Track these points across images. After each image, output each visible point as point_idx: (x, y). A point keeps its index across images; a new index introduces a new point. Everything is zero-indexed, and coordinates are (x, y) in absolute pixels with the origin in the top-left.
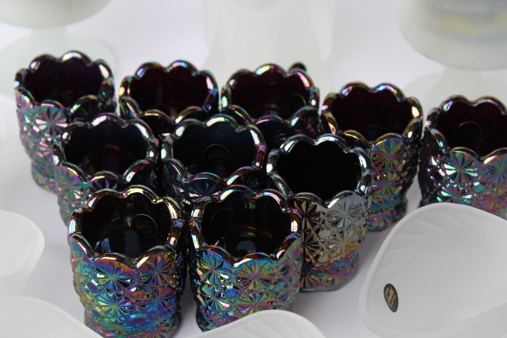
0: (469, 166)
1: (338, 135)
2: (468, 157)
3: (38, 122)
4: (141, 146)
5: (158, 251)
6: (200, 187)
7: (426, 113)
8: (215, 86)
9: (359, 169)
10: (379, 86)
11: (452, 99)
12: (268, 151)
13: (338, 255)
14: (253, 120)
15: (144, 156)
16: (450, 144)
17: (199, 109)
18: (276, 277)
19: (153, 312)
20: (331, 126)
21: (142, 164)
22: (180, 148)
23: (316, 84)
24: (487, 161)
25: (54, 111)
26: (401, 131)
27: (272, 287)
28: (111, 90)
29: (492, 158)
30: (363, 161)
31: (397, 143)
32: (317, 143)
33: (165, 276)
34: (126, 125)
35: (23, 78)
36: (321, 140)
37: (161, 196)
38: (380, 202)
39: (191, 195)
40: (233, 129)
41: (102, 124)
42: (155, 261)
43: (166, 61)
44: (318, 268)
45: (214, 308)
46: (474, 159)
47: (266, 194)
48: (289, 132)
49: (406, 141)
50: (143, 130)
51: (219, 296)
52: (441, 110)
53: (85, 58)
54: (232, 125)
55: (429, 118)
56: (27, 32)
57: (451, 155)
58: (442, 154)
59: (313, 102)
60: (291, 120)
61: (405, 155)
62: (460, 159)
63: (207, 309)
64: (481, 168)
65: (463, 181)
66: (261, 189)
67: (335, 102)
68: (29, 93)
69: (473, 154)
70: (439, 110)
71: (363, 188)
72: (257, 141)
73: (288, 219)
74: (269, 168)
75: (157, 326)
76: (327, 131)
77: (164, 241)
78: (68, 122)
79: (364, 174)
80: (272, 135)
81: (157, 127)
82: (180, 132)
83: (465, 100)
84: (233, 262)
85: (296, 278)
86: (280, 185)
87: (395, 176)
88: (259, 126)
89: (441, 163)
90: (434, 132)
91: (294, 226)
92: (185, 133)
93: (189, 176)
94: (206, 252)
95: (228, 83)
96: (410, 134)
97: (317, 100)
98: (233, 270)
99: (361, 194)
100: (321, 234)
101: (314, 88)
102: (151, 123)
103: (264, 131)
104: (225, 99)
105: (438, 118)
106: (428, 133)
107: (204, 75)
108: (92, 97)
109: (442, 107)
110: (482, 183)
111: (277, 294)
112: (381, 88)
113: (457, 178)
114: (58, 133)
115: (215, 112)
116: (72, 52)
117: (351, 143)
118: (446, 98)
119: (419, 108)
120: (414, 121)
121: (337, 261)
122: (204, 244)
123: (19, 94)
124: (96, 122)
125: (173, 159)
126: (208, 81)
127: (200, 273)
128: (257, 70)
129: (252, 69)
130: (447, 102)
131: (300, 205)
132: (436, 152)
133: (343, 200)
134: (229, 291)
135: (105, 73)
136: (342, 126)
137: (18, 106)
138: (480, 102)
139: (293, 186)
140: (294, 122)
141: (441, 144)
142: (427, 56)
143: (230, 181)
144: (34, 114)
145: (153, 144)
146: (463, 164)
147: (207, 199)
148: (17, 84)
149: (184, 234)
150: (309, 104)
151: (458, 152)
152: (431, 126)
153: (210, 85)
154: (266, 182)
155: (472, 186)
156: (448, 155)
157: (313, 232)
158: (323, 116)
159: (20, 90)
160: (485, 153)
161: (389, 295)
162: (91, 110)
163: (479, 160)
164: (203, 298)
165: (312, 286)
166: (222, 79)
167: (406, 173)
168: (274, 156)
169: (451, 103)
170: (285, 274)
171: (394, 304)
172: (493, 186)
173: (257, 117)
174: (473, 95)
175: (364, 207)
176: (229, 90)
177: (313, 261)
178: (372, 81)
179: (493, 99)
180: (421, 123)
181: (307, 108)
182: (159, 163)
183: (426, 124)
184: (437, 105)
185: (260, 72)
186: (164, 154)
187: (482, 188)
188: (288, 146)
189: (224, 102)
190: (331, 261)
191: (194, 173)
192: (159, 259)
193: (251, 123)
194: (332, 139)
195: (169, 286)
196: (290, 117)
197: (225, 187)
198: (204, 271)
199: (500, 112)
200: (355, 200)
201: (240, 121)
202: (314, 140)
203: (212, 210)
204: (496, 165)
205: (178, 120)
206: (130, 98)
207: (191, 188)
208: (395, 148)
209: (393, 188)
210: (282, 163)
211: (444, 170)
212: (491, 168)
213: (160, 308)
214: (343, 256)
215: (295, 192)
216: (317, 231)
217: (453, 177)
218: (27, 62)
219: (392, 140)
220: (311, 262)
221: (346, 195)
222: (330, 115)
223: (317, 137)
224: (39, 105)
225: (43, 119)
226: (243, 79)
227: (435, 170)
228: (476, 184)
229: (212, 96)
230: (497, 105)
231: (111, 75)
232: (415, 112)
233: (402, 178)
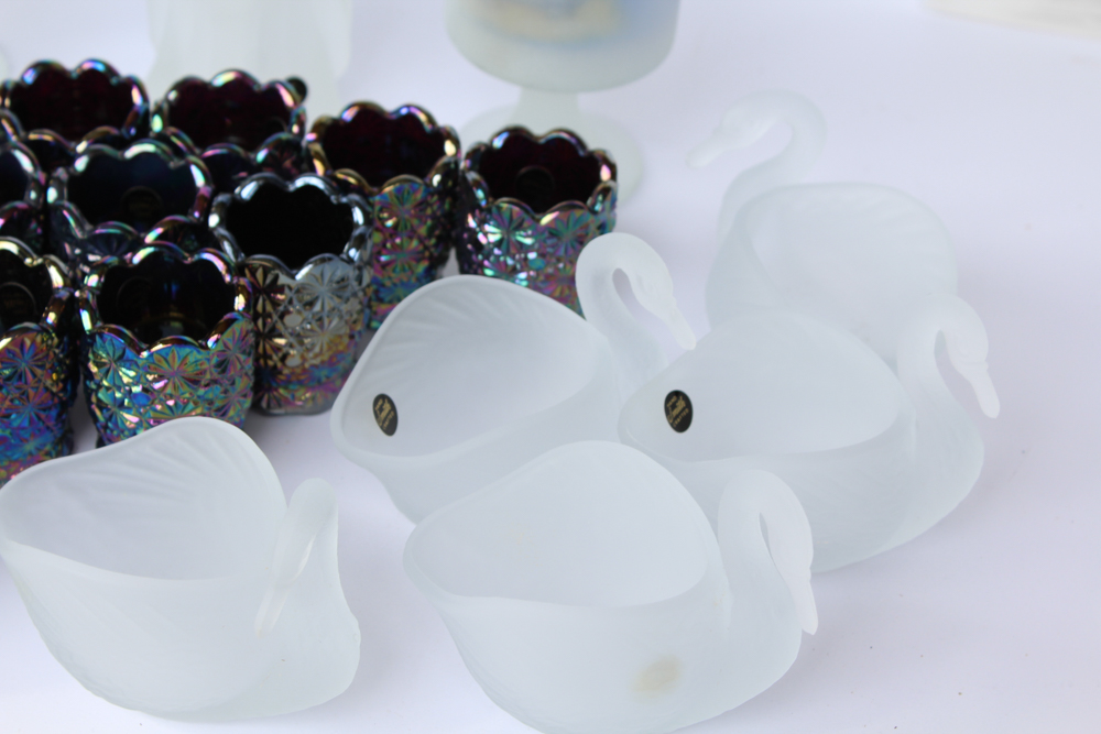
0: (519, 227)
1: (328, 178)
2: (518, 214)
4: (19, 181)
5: (27, 330)
6: (103, 244)
7: (466, 148)
8: (145, 99)
9: (352, 225)
10: (400, 109)
11: (508, 130)
12: (215, 193)
13: (316, 356)
14: (197, 151)
15: (20, 197)
16: (494, 193)
17: (114, 131)
18: (208, 376)
19: (20, 428)
20: (317, 164)
21: (15, 209)
22: (77, 188)
24: (547, 219)
26: (423, 172)
27: (201, 391)
29: (552, 216)
30: (358, 216)
31: (416, 191)
32: (292, 188)
33: (39, 372)
36: (300, 183)
37: (40, 254)
38: (395, 285)
39: (92, 258)
40: (166, 164)
42: (22, 345)
43: (72, 59)
44: (288, 376)
45: (116, 424)
46: (526, 216)
47: (206, 256)
48: (253, 169)
49: (430, 189)
50: (24, 161)
51: (121, 405)
52: (489, 145)
54: (166, 158)
55: (469, 156)
57: (494, 210)
58: (482, 209)
59: (295, 129)
60: (257, 153)
61: (429, 211)
62: (506, 216)
63: (106, 427)
64: (538, 232)
65: (513, 251)
66: (196, 251)
67: (331, 131)
69: (525, 210)
70: (486, 145)
71: (353, 253)
72: (199, 181)
73: (232, 291)
74: (214, 220)
75: (31, 454)
76: (312, 170)
77: (39, 318)
79: (357, 232)
80: (223, 174)
81: (50, 157)
82: (81, 164)
84: (139, 351)
85: (244, 383)
86: (227, 247)
87: (415, 243)
88: (207, 160)
89: (481, 223)
90: (472, 175)
91: (240, 302)
92: (88, 165)
93: (88, 227)
94: (101, 335)
95: (166, 95)
96: (436, 179)
97: (302, 125)
98: (140, 363)
99: (350, 261)
100: (287, 319)
101: (300, 111)
102: (39, 151)
103: (214, 169)
104: (158, 119)
105: (482, 157)
106: (463, 178)
107: (131, 83)
109: (492, 141)
110: (542, 255)
111: (211, 403)
112: (404, 111)
113: (504, 246)
117: (344, 188)
118: (497, 128)
119: (456, 142)
120: (446, 160)
121: (313, 366)
122: (99, 324)
125: (66, 203)
126: (135, 93)
127: (94, 369)
128: (215, 77)
130: (499, 134)
131: (253, 274)
132: (474, 206)
133: (320, 267)
134: (136, 395)
136: (333, 163)
139: (245, 245)
140: (261, 156)
141: (480, 194)
142: (482, 67)
143: (151, 237)
145: (37, 181)
146: (510, 226)
147: (113, 260)
149: (70, 310)
151: (504, 204)
152: (471, 169)
153: (137, 98)
154: (209, 240)
155: (526, 259)
156: (489, 211)
157: (275, 317)
158: (308, 150)
160: (544, 210)
161: (381, 409)
163: (533, 218)
164: (101, 409)
165: (280, 406)
166: (158, 89)
167: (433, 241)
168: (222, 204)
169: (505, 136)
170: (224, 371)
172: (559, 260)
173: (203, 143)
174: (540, 127)
175: (355, 284)
176: (166, 106)
177: (279, 365)
178: (392, 102)
179: (571, 134)
180: (456, 163)
181: (284, 136)
182: (47, 212)
183: (463, 165)
184: (485, 139)
185: (220, 81)
186: (52, 195)
187: (540, 263)
188: (247, 191)
189: (157, 124)
190: (307, 365)
191: (95, 222)
192: (28, 342)
193: (193, 153)
194: (316, 182)
195: (47, 389)
196: (255, 148)
197: (142, 245)
198: (99, 365)
199: (576, 152)
200: (335, 269)
201: (178, 152)
202: (288, 183)
203: (116, 277)
204: (560, 226)
205: (81, 147)
206: (8, 113)
207: (91, 247)
209: (413, 263)
210: (236, 214)
211: (486, 234)
212: (552, 231)
213: (31, 421)
214: (326, 357)
215: (248, 254)
216: (282, 317)
217: (499, 244)
219: (406, 186)
220: (275, 367)
221: (323, 261)
222: (318, 148)
223: (292, 179)
226: (191, 90)
227: (473, 233)
228: (532, 256)
229: (137, 114)
230: (573, 141)
232: (449, 148)
233: (426, 248)
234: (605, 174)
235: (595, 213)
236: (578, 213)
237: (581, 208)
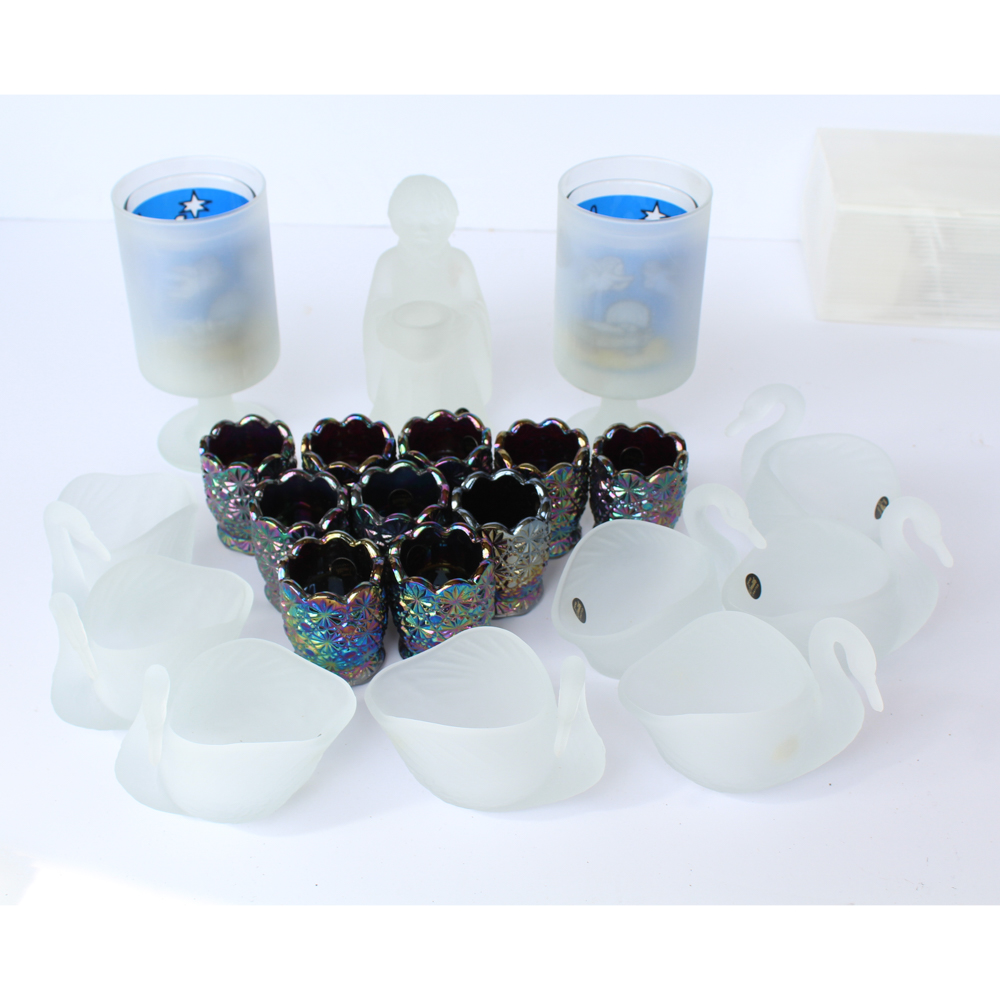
0: (637, 485)
1: (514, 469)
2: (635, 478)
3: (227, 484)
4: (330, 497)
5: (364, 586)
6: (395, 528)
7: (592, 442)
8: (391, 435)
9: (537, 497)
10: (545, 422)
11: (614, 427)
12: (451, 489)
13: (525, 579)
14: (432, 463)
15: (335, 505)
16: (617, 467)
17: (380, 457)
18: (475, 601)
19: (363, 646)
20: (506, 462)
21: (335, 512)
22: (367, 494)
23: (486, 425)
24: (652, 479)
25: (242, 472)
26: (571, 460)
27: (471, 611)
28: (291, 447)
29: (656, 477)
30: (540, 491)
31: (568, 471)
32: (495, 478)
33: (372, 610)
34: (314, 479)
35: (208, 444)
36: (499, 475)
37: (358, 539)
38: (557, 529)
39: (384, 537)
40: (414, 473)
41: (290, 479)
42: (363, 596)
43: (341, 416)
44: (508, 594)
45: (419, 637)
46: (640, 479)
47: (456, 527)
48: (467, 471)
49: (576, 470)
50: (330, 482)
51: (423, 624)
52: (605, 438)
53: (262, 419)
54: (414, 469)
55: (595, 446)
56: (194, 402)
57: (619, 477)
58: (610, 477)
59: (486, 442)
60: (468, 460)
61: (576, 483)
62: (628, 480)
63: (412, 638)
64: (648, 487)
65: (632, 500)
66: (449, 525)
67: (507, 440)
68: (216, 457)
69: (639, 475)
70: (603, 438)
71: (543, 514)
72: (439, 481)
73: (479, 548)
74: (454, 505)
75: (366, 661)
76: (503, 466)
77: (367, 578)
78: (256, 482)
79: (543, 502)
80: (453, 474)
81: (343, 477)
82: (365, 480)
83: (626, 427)
84: (435, 591)
85: (491, 601)
86: (468, 519)
87: (569, 502)
88: (438, 467)
89: (610, 487)
90: (601, 458)
91: (486, 553)
92: (370, 481)
93: (381, 518)
94: (408, 583)
95: (403, 431)
96: (580, 463)
97: (490, 439)
98: (435, 598)
99: (543, 519)
100: (509, 560)
101: (485, 429)
102: (336, 473)
103: (445, 471)
104: (402, 447)
105: (603, 445)
106: (595, 460)
107: (379, 427)
108: (276, 456)
109: (606, 436)
110: (650, 501)
111: (476, 617)
112: (547, 423)
113: (626, 499)
114: (247, 493)
115: (393, 460)
116: (249, 416)
117: (527, 475)
118: (608, 427)
119: (585, 438)
120: (582, 450)
121: (525, 586)
122: (406, 577)
123: (206, 459)
124: (285, 478)
125: (364, 505)
126: (384, 431)
127: (403, 604)
129: (424, 417)
130: (609, 430)
131: (487, 535)
132: (605, 476)
133: (527, 526)
134: (433, 617)
135: (284, 432)
136: (516, 461)
137: (205, 471)
138: (639, 428)
139: (480, 518)
140: (471, 461)
141: (609, 469)
142: (586, 391)
143: (420, 520)
144: (223, 477)
145: (342, 493)
146: (631, 484)
147: (401, 537)
148: (202, 450)
149: (387, 570)
150: (481, 443)
151: (625, 474)
152: (598, 453)
153: (386, 435)
154: (454, 518)
155: (641, 504)
156: (616, 478)
157: (501, 559)
158: (496, 454)
159: (207, 456)
160: (648, 473)
161: (577, 608)
162: (276, 469)
163: (645, 479)
164: (407, 628)
165: (503, 612)
167: (579, 500)
168: (458, 493)
169: (613, 432)
170: (483, 597)
171: (583, 617)
172: (660, 503)
173: (435, 460)
174: (633, 422)
175: (545, 532)
176: (405, 437)
177: (503, 587)
178: (538, 418)
179: (652, 424)
180: (588, 451)
181: (481, 447)
182: (350, 511)
183: (593, 452)
184: (601, 434)
185: (431, 418)
186: (354, 501)
187: (649, 506)
188: (468, 484)
189: (402, 449)
190: (520, 586)
191: (386, 514)
192: (367, 594)
193: (431, 465)
194: (509, 473)
195: (376, 620)
196: (466, 456)
197: (415, 526)
198: (407, 602)
199: (657, 435)
200: (536, 527)
201: (420, 465)
202: (492, 476)
203: (407, 546)
204: (660, 482)
205: (362, 469)
206: (313, 454)
207: (384, 530)
208: (568, 476)
209: (568, 515)
210: (466, 499)
211: (614, 492)
212: (657, 486)
213: (369, 641)
214: (530, 580)
215: (482, 523)
216: (505, 558)
217: (623, 497)
218: (206, 430)
219: (564, 469)
220: (501, 589)
221: (529, 521)
222: (503, 452)
223: (493, 473)
224: (227, 468)
225: (232, 481)
226: (417, 427)
227: (605, 494)
228: (644, 502)
229: (390, 444)
230: (654, 429)
231: (289, 434)
232: (581, 442)
233: (575, 505)
234: (679, 447)
235: (680, 471)
236: (671, 473)
237: (671, 469)
